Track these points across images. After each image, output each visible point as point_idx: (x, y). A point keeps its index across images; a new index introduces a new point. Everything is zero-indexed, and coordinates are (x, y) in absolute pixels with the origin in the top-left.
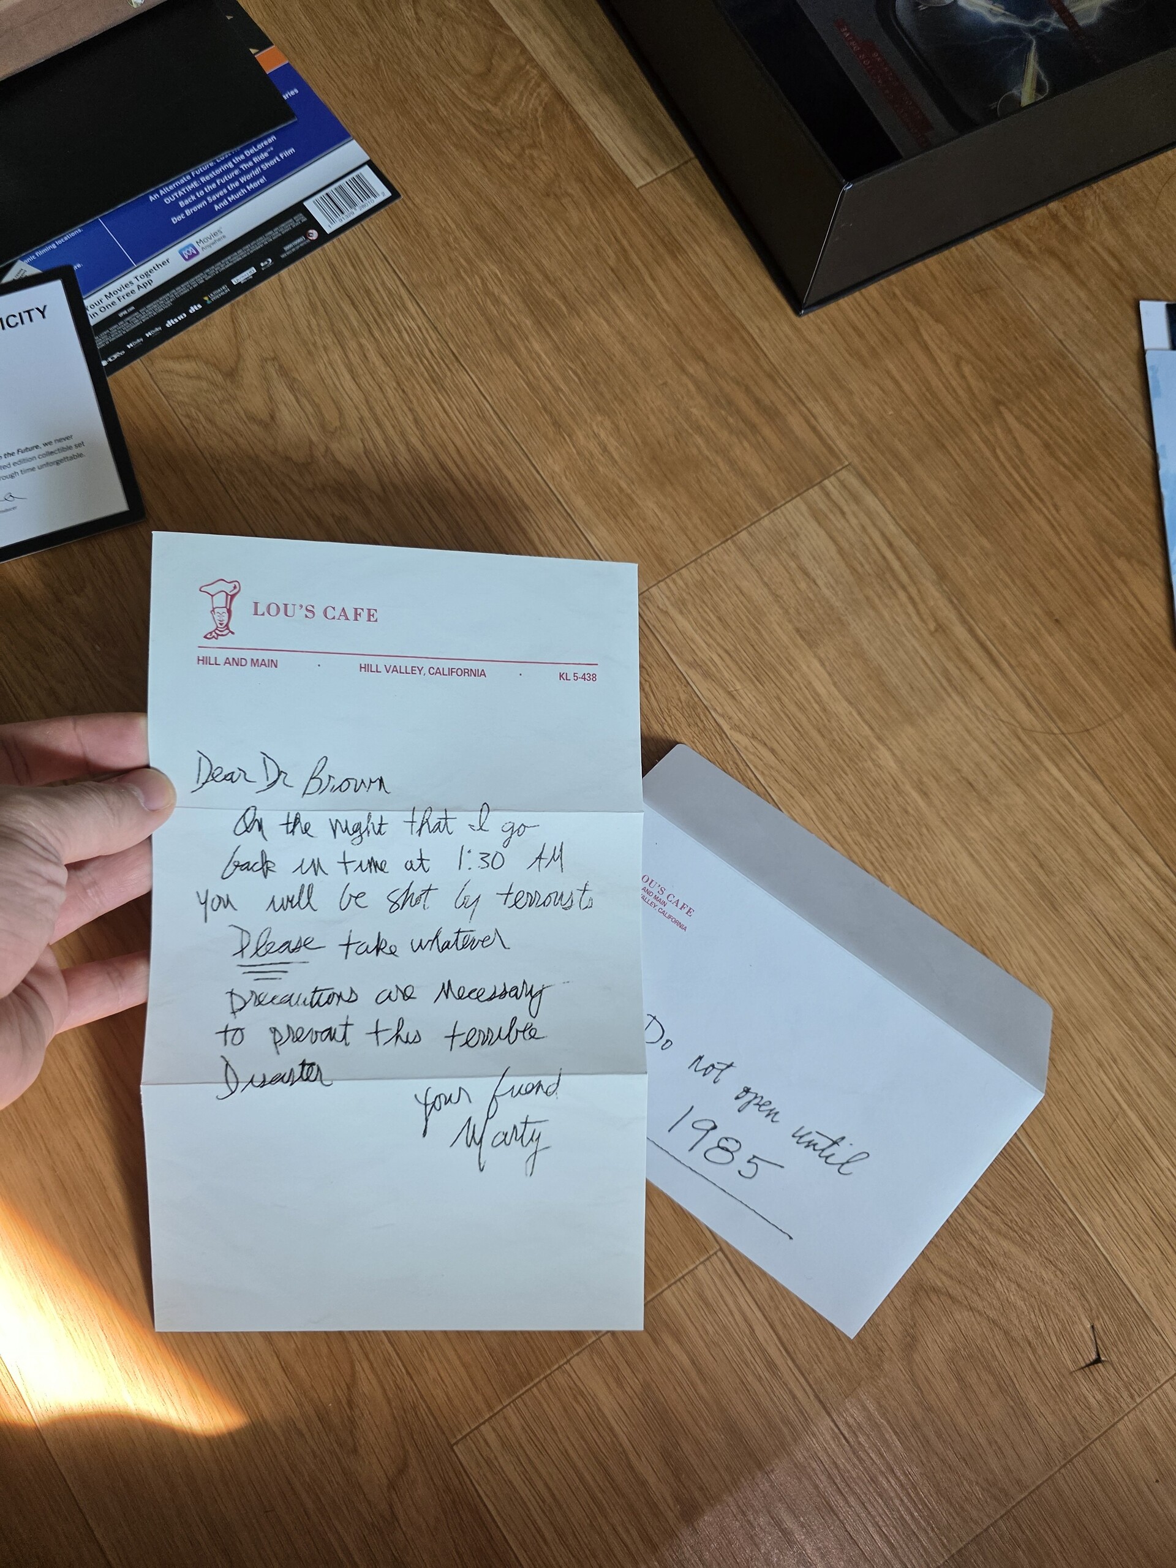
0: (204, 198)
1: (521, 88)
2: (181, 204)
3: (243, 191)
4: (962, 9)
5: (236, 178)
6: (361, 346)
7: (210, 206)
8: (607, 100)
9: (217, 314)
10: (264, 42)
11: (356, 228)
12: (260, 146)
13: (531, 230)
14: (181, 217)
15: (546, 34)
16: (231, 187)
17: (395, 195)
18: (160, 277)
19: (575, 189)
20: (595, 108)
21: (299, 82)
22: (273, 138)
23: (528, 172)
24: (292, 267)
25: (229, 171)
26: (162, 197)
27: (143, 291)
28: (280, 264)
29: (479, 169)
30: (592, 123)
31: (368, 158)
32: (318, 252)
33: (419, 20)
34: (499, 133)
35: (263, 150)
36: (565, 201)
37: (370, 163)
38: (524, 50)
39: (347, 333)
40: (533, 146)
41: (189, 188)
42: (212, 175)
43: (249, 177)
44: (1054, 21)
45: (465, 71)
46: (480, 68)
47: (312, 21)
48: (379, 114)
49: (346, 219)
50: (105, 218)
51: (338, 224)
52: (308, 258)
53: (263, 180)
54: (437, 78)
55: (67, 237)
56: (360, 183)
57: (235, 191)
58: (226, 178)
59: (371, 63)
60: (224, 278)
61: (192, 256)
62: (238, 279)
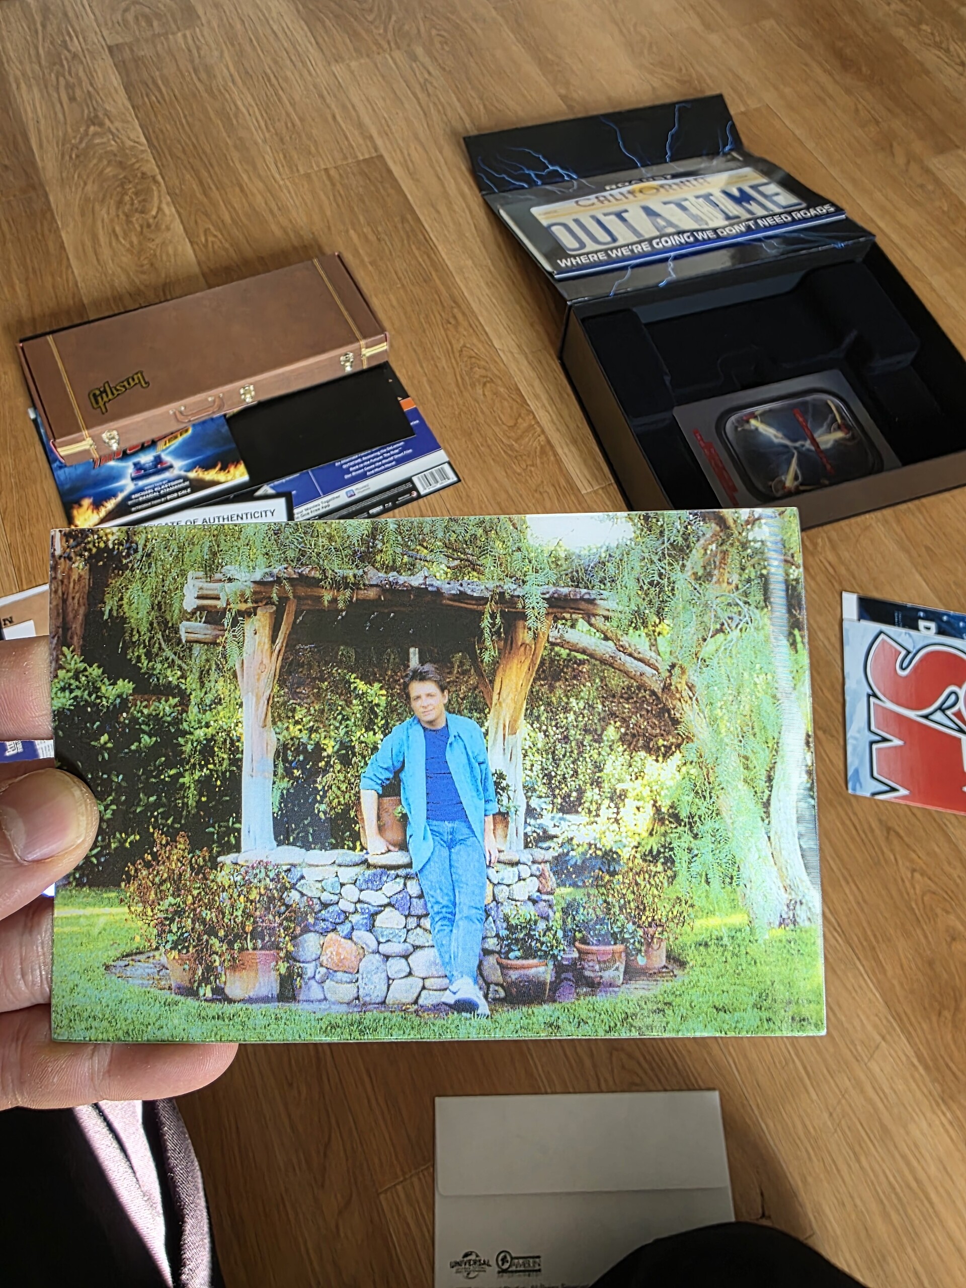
0: (363, 468)
1: (531, 436)
2: (351, 469)
3: (383, 467)
4: (760, 434)
5: (380, 461)
7: (366, 472)
8: (573, 449)
10: (406, 396)
11: (437, 494)
12: (395, 446)
13: (525, 507)
14: (349, 476)
16: (377, 464)
17: (459, 480)
18: (334, 505)
19: (551, 490)
20: (566, 450)
21: (419, 417)
22: (402, 443)
23: (528, 478)
24: (401, 509)
25: (377, 456)
26: (342, 465)
27: (324, 510)
28: (395, 507)
29: (504, 474)
30: (563, 458)
31: (447, 459)
32: (415, 503)
33: (484, 395)
34: (516, 457)
35: (396, 448)
36: (545, 495)
37: (449, 463)
38: (534, 417)
40: (533, 465)
41: (356, 462)
42: (369, 457)
43: (387, 461)
44: (808, 444)
45: (503, 423)
46: (511, 423)
47: (431, 388)
48: (457, 438)
49: (432, 489)
50: (312, 471)
51: (427, 491)
52: (410, 505)
53: (394, 463)
54: (489, 426)
55: (291, 477)
56: (442, 472)
57: (379, 466)
58: (375, 460)
59: (457, 413)
60: (366, 509)
61: (352, 496)
62: (373, 511)
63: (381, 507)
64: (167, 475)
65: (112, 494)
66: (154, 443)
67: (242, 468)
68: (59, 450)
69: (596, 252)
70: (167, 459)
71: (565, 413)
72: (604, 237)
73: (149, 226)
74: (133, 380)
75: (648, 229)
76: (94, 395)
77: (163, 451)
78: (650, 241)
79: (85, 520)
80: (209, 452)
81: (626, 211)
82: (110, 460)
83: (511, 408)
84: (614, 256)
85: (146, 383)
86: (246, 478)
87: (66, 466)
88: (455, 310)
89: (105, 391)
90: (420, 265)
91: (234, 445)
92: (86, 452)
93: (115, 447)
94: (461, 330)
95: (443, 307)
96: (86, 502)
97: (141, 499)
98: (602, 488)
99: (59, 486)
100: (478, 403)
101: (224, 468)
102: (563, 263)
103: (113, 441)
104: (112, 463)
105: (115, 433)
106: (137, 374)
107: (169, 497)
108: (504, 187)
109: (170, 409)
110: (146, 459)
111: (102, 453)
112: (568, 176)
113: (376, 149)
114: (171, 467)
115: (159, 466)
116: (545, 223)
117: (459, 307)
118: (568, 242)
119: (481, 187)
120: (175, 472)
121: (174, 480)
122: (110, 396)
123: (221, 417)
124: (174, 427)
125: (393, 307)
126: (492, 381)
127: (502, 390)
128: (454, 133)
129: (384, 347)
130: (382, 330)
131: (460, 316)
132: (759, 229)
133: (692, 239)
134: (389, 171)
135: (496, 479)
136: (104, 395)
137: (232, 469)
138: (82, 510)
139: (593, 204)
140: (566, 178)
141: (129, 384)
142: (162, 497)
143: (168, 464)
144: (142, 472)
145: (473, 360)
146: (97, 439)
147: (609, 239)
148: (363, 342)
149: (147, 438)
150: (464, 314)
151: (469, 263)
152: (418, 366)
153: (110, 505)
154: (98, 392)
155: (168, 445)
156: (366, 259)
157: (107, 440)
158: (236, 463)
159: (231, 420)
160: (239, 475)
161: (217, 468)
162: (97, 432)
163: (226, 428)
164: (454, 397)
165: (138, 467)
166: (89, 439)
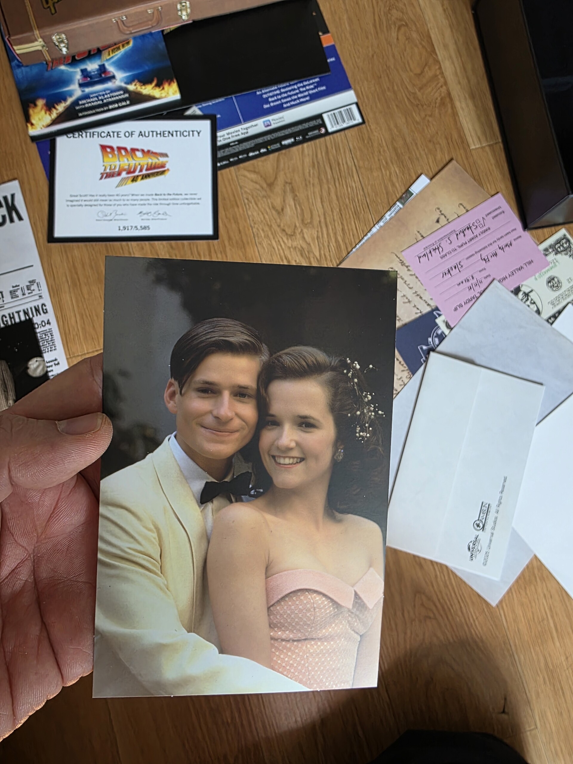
0: (280, 99)
1: (434, 86)
2: (270, 100)
3: (298, 101)
5: (297, 94)
6: (329, 188)
7: (282, 104)
8: (469, 103)
9: (271, 156)
10: (326, 31)
11: (342, 133)
12: (311, 82)
13: (418, 156)
14: (268, 106)
15: (453, 63)
16: (293, 98)
17: (364, 122)
18: (252, 132)
19: (443, 142)
20: (464, 105)
21: (336, 54)
22: (317, 80)
23: (425, 128)
24: (309, 143)
25: (294, 90)
26: (263, 94)
27: (243, 136)
28: (305, 141)
30: (460, 112)
31: (355, 100)
32: (322, 139)
33: (398, 39)
34: (417, 106)
35: (312, 84)
36: (438, 146)
37: (357, 104)
38: (440, 68)
39: (325, 181)
40: (431, 116)
41: (275, 93)
42: (287, 89)
43: (303, 95)
45: (411, 70)
46: (418, 71)
47: (350, 26)
48: (367, 80)
49: (338, 128)
50: (235, 97)
51: (335, 129)
52: (317, 141)
53: (308, 98)
54: (397, 70)
55: (217, 101)
56: (350, 112)
57: (295, 100)
58: (292, 93)
59: (370, 55)
60: (279, 140)
61: (268, 126)
62: (285, 142)
63: (293, 140)
64: (109, 85)
65: (62, 98)
67: (174, 86)
68: (15, 48)
70: (111, 69)
71: (469, 67)
77: (107, 60)
79: (40, 119)
80: (147, 67)
82: (61, 64)
83: (421, 55)
86: (178, 96)
87: (22, 66)
91: (168, 63)
92: (39, 53)
93: (65, 51)
96: (41, 103)
97: (87, 105)
98: (489, 146)
99: (18, 84)
100: (391, 46)
101: (159, 85)
103: (62, 45)
104: (63, 67)
105: (63, 36)
107: (111, 107)
109: (113, 17)
110: (92, 66)
111: (54, 57)
115: (103, 75)
120: (117, 83)
121: (115, 91)
123: (159, 32)
124: (117, 37)
127: (415, 35)
135: (396, 126)
137: (166, 86)
138: (37, 110)
142: (105, 106)
143: (111, 74)
144: (88, 80)
145: (392, 1)
146: (48, 41)
149: (93, 45)
153: (61, 108)
155: (111, 55)
157: (57, 44)
158: (170, 81)
159: (167, 37)
160: (172, 93)
161: (154, 84)
162: (48, 33)
163: (162, 45)
164: (370, 37)
165: (85, 74)
166: (40, 40)
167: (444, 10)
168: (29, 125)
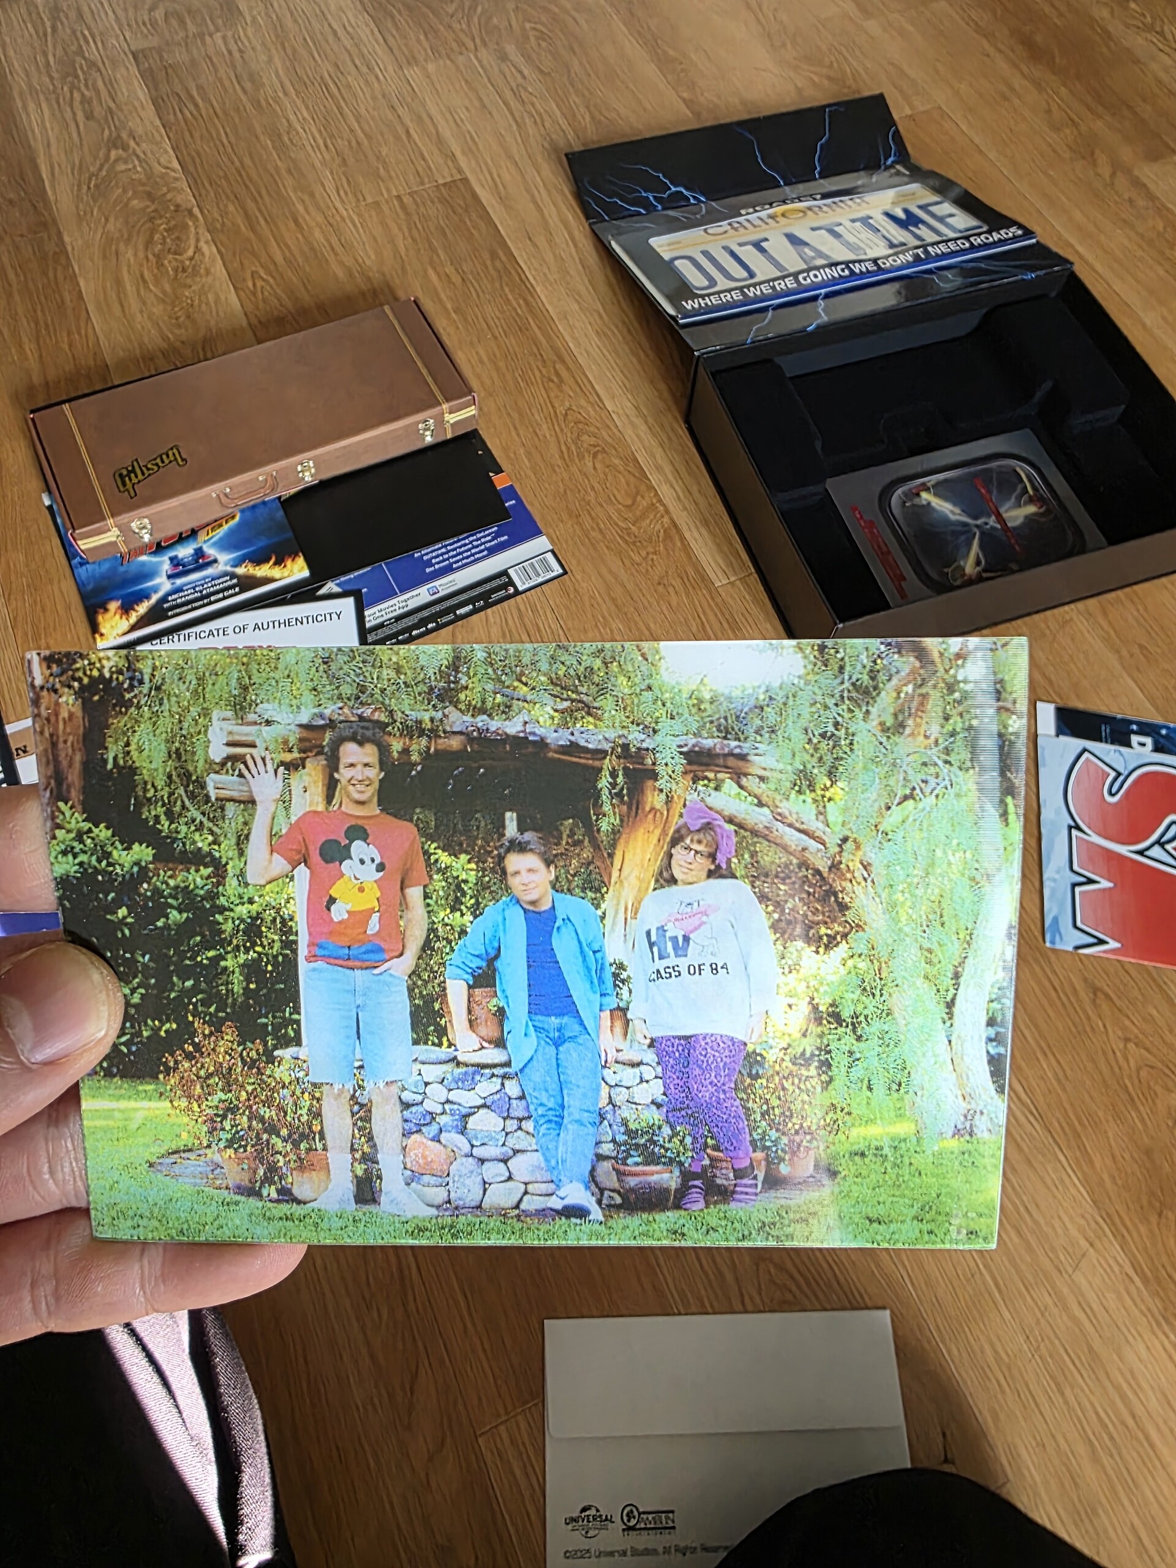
0: (448, 559)
1: (652, 516)
2: (433, 561)
3: (472, 558)
4: (934, 509)
5: (469, 550)
7: (451, 564)
8: (703, 531)
9: (443, 631)
10: (499, 470)
11: (539, 588)
12: (487, 533)
13: (646, 604)
14: (432, 569)
15: (672, 486)
16: (465, 555)
17: (565, 573)
18: (413, 604)
19: (677, 583)
20: (696, 535)
21: (515, 496)
22: (495, 529)
23: (649, 568)
24: (495, 608)
25: (465, 545)
26: (423, 556)
27: (402, 611)
28: (488, 606)
29: (620, 563)
30: (693, 544)
31: (551, 547)
32: (512, 600)
33: (595, 468)
34: (634, 543)
35: (489, 535)
36: (671, 589)
37: (553, 551)
38: (657, 495)
40: (655, 553)
41: (440, 552)
42: (455, 545)
43: (477, 550)
44: (992, 521)
45: (619, 503)
46: (629, 502)
47: (529, 461)
48: (562, 522)
49: (532, 583)
50: (385, 564)
51: (527, 586)
52: (505, 604)
53: (485, 553)
55: (361, 572)
56: (545, 562)
57: (468, 557)
58: (463, 549)
59: (562, 490)
60: (452, 609)
61: (435, 593)
62: (460, 612)
63: (471, 607)
64: (210, 571)
65: (144, 596)
66: (193, 533)
67: (301, 561)
68: (79, 542)
69: (729, 291)
70: (211, 551)
71: (695, 489)
72: (739, 273)
73: (184, 270)
74: (168, 456)
75: (792, 261)
76: (121, 475)
77: (205, 542)
78: (795, 275)
79: (112, 627)
80: (262, 542)
81: (766, 240)
82: (142, 554)
83: (628, 484)
84: (751, 295)
85: (183, 460)
86: (306, 573)
87: (88, 563)
88: (558, 366)
89: (133, 471)
90: (515, 310)
91: (289, 534)
92: (113, 544)
93: (147, 538)
94: (566, 388)
95: (544, 361)
96: (113, 606)
97: (179, 601)
98: (740, 579)
99: (80, 586)
100: (587, 477)
101: (279, 562)
102: (689, 305)
103: (144, 531)
104: (144, 558)
105: (146, 521)
106: (172, 449)
107: (213, 598)
108: (616, 213)
109: (213, 490)
110: (185, 552)
111: (132, 546)
112: (694, 198)
113: (460, 171)
114: (215, 561)
115: (200, 561)
116: (666, 256)
117: (563, 362)
118: (696, 279)
119: (588, 214)
120: (221, 568)
121: (219, 578)
122: (140, 477)
123: (274, 500)
124: (218, 513)
125: (481, 361)
126: (604, 451)
127: (617, 461)
128: (556, 149)
129: (472, 411)
130: (470, 391)
131: (564, 374)
132: (929, 258)
133: (847, 272)
134: (474, 196)
135: (611, 572)
136: (132, 475)
137: (289, 563)
138: (108, 615)
139: (726, 232)
140: (692, 201)
141: (163, 462)
142: (205, 598)
143: (212, 558)
144: (180, 568)
145: (581, 426)
146: (125, 530)
147: (745, 274)
148: (445, 406)
149: (186, 527)
150: (568, 369)
151: (576, 307)
152: (513, 433)
153: (142, 608)
154: (125, 472)
155: (211, 535)
156: (449, 306)
157: (137, 531)
158: (294, 555)
159: (286, 504)
160: (297, 570)
161: (271, 563)
162: (126, 521)
163: (281, 513)
164: (557, 468)
165: (175, 562)
166: (115, 529)
167: (650, 428)
168: (97, 636)
